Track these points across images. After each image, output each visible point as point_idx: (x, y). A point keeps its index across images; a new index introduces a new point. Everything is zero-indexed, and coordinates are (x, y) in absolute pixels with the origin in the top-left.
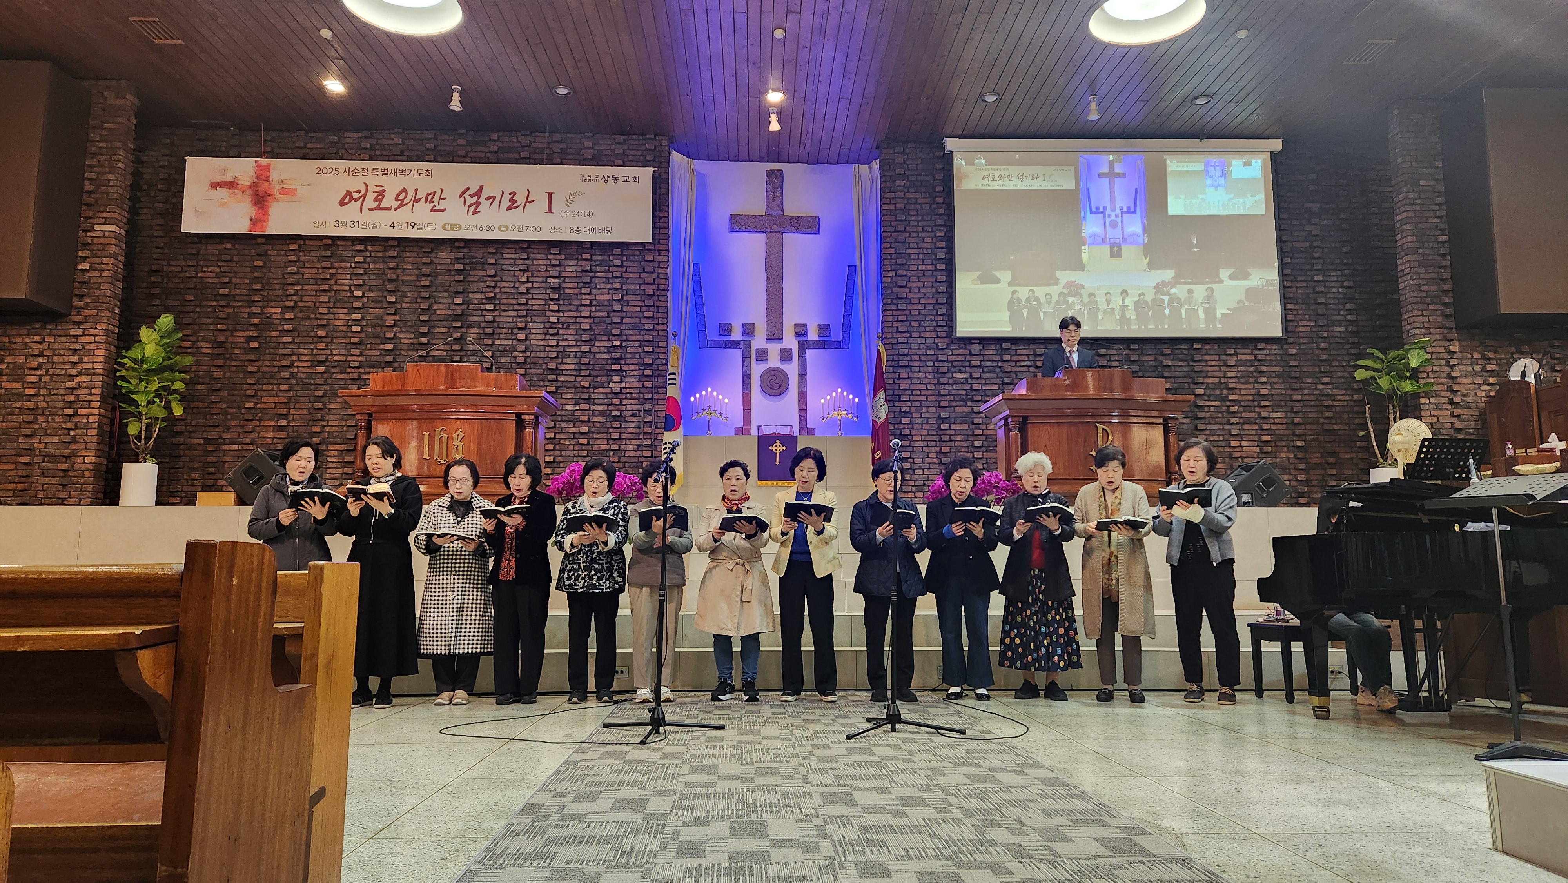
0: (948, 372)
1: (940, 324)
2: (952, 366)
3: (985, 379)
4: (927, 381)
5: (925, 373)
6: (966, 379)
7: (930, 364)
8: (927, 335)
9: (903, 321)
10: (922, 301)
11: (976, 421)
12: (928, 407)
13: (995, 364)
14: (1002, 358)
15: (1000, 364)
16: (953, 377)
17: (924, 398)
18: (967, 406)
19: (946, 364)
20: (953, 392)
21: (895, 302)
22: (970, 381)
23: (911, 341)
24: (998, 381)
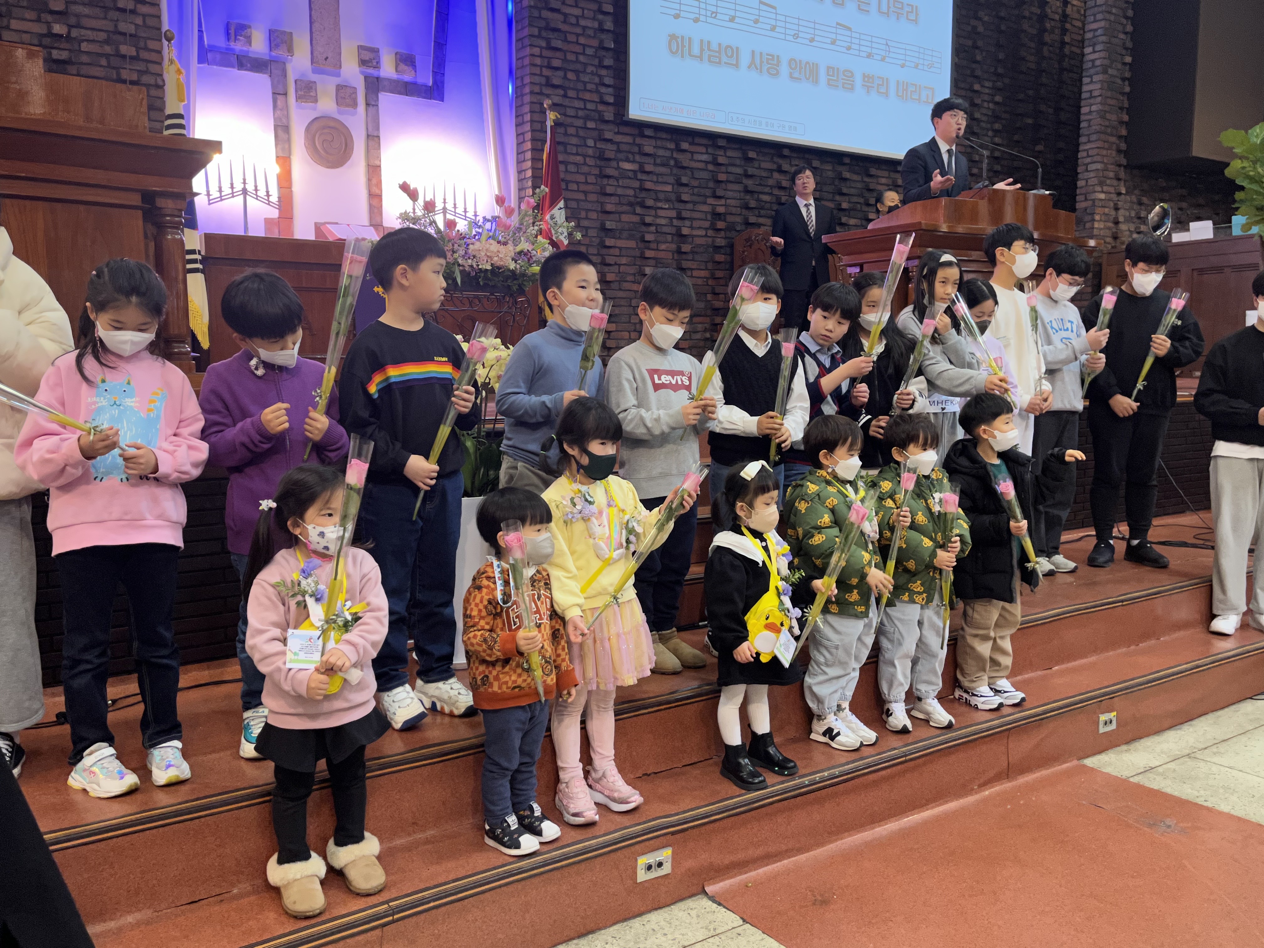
0: (614, 159)
1: (607, 81)
2: (619, 151)
3: (658, 175)
4: (585, 169)
5: (585, 156)
6: (634, 172)
7: (590, 143)
8: (587, 96)
9: (557, 69)
10: (582, 40)
11: (648, 237)
12: (587, 211)
13: (668, 154)
14: (677, 145)
15: (675, 155)
16: (618, 168)
17: (581, 196)
18: (635, 214)
19: (610, 146)
20: (620, 191)
21: (544, 34)
22: (640, 176)
23: (566, 102)
24: (671, 180)
